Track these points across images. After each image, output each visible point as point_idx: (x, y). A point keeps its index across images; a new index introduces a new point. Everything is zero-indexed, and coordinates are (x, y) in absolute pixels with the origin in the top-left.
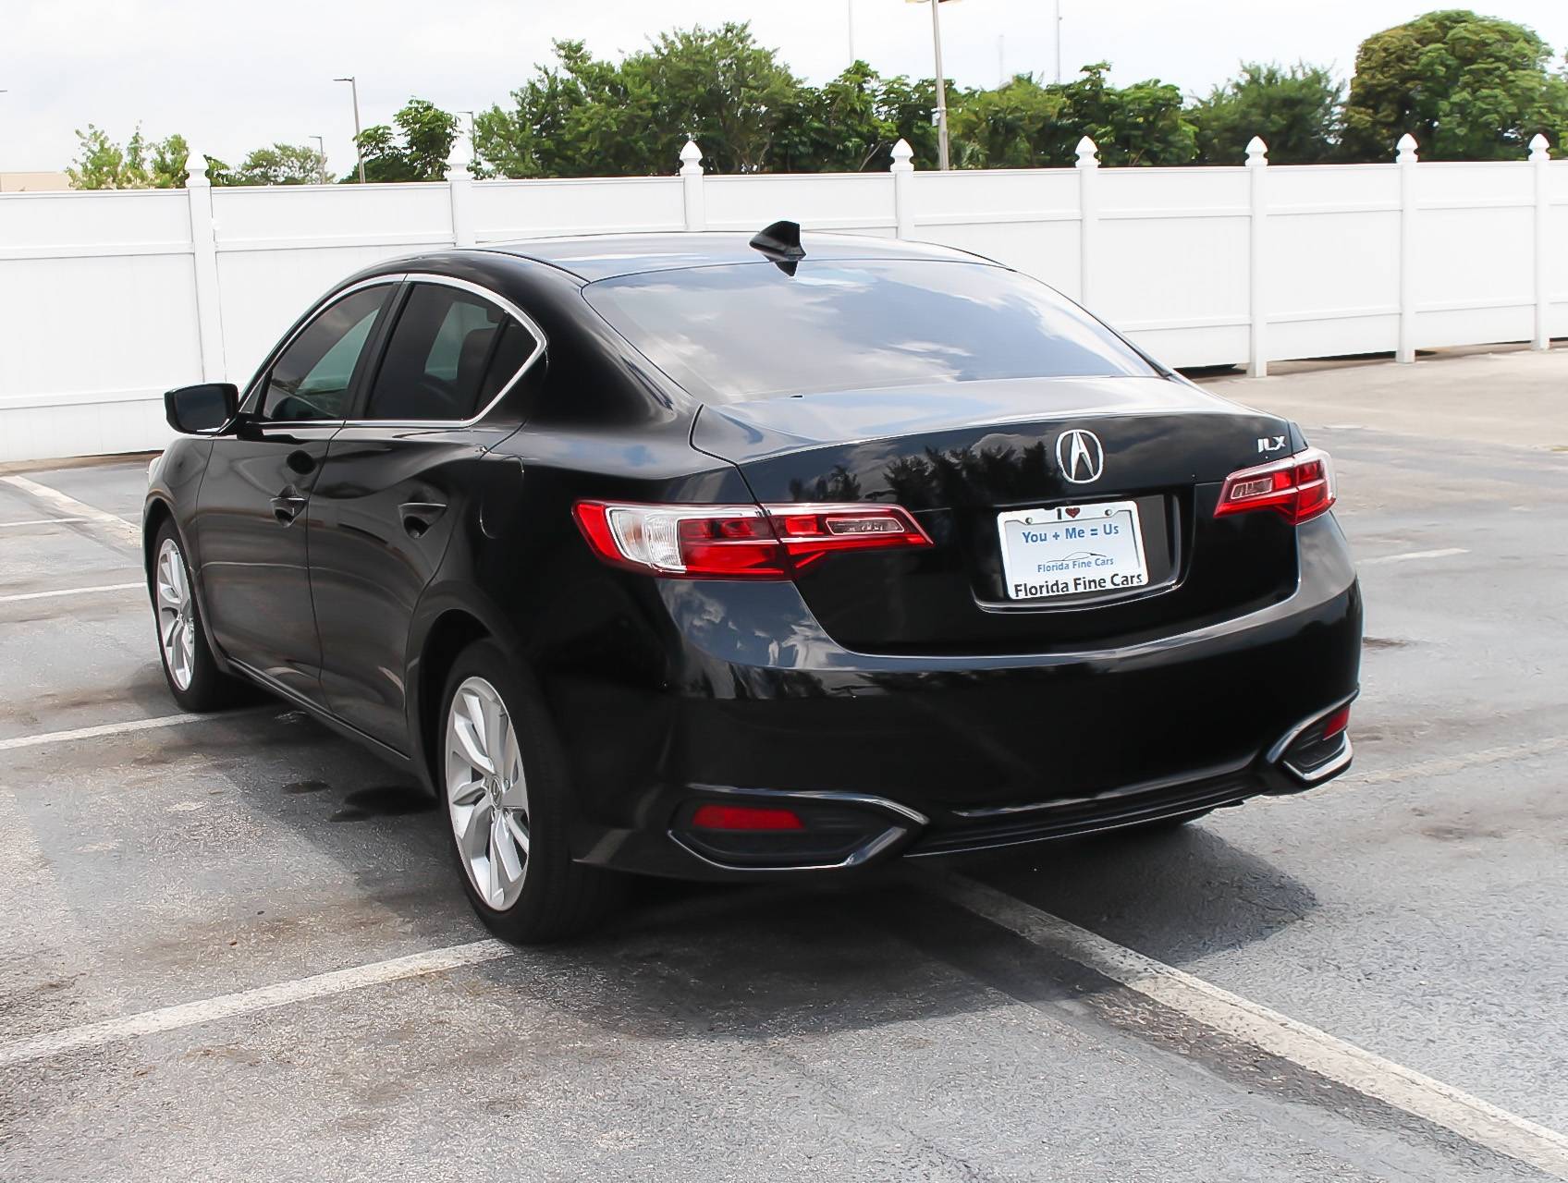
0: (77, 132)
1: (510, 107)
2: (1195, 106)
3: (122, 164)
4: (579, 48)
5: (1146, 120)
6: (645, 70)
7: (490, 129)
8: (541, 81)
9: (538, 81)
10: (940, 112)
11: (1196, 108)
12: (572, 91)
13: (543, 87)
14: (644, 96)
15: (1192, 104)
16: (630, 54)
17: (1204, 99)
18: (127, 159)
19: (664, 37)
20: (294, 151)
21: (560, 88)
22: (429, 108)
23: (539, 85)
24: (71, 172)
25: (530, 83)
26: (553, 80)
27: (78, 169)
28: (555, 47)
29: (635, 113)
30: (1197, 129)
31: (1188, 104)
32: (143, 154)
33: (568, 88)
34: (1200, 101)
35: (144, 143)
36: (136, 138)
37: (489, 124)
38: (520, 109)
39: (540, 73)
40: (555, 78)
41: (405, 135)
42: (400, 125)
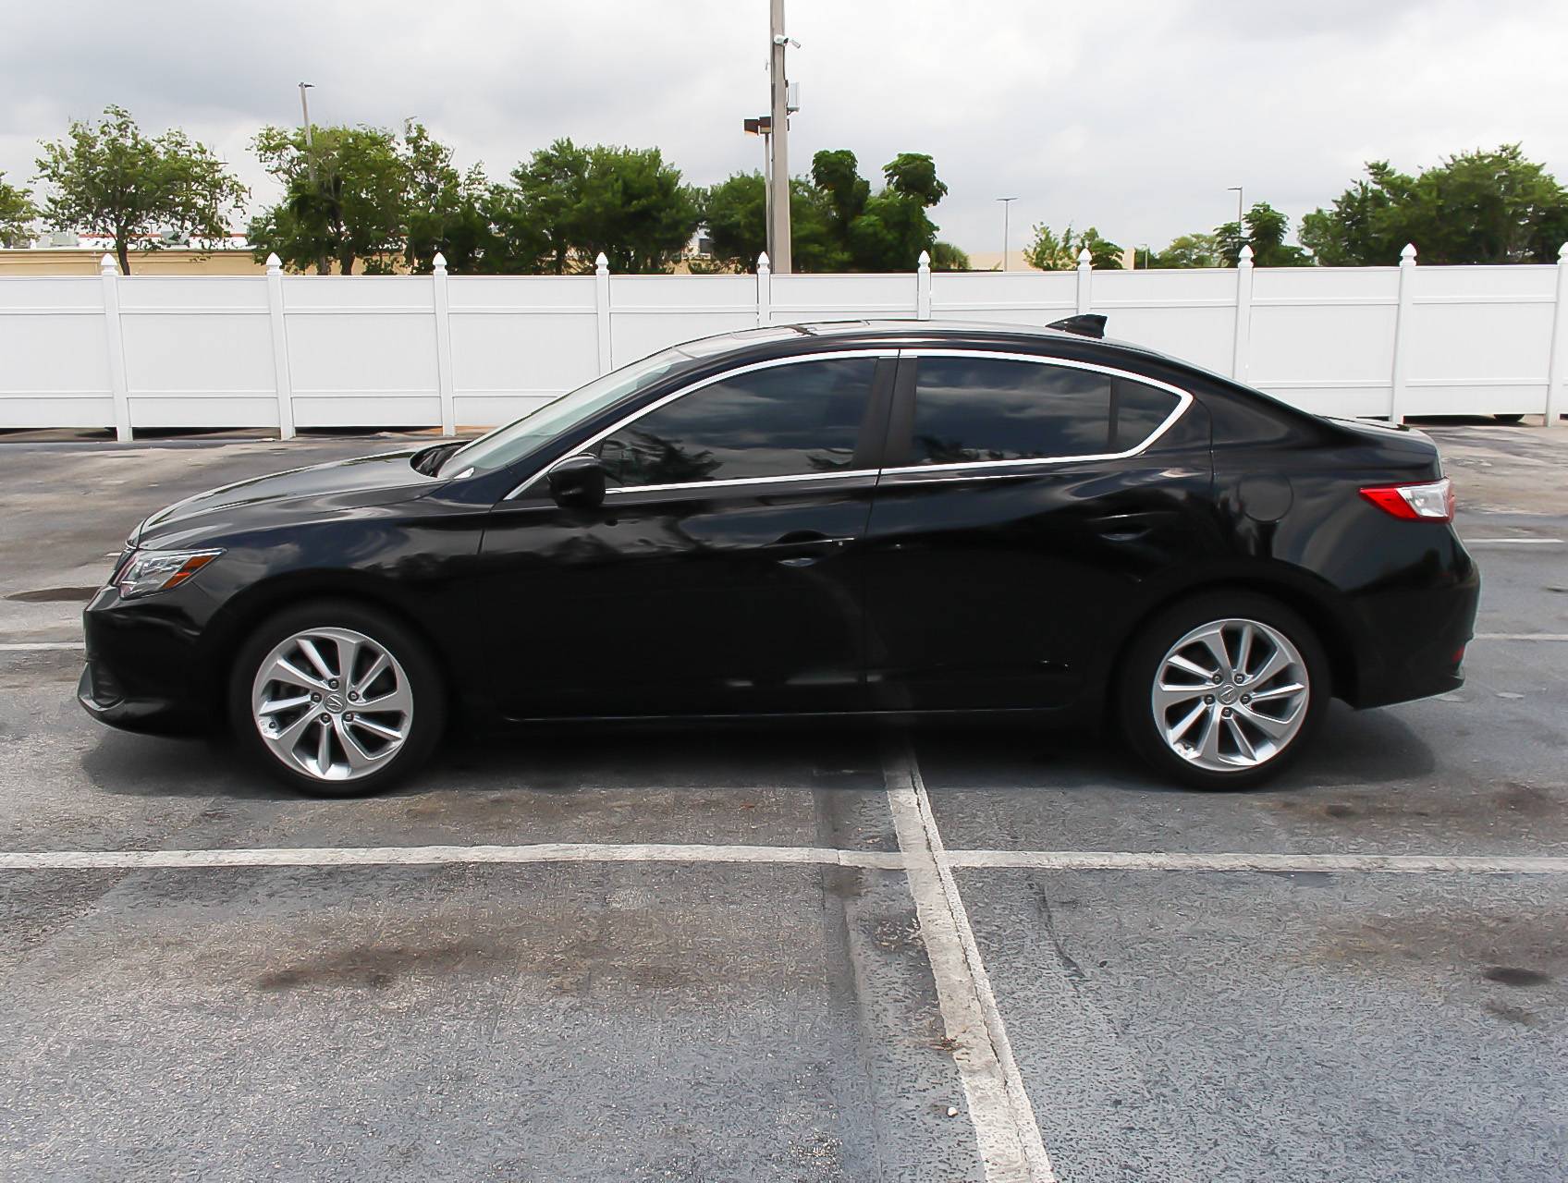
0: (1033, 226)
1: (1330, 209)
3: (1058, 248)
4: (1385, 166)
6: (1437, 183)
7: (1314, 224)
8: (1356, 190)
9: (1354, 190)
12: (1379, 198)
13: (1358, 195)
14: (1431, 201)
16: (1427, 169)
18: (1062, 244)
19: (1452, 157)
20: (1205, 237)
21: (1370, 194)
22: (1267, 210)
23: (1354, 193)
24: (1026, 252)
25: (1346, 192)
26: (1365, 189)
27: (1031, 251)
28: (1367, 167)
29: (1424, 213)
32: (1071, 242)
33: (1376, 195)
35: (1072, 234)
36: (1069, 231)
37: (1313, 221)
38: (1337, 210)
39: (1355, 185)
40: (1367, 188)
41: (1249, 229)
42: (1247, 222)
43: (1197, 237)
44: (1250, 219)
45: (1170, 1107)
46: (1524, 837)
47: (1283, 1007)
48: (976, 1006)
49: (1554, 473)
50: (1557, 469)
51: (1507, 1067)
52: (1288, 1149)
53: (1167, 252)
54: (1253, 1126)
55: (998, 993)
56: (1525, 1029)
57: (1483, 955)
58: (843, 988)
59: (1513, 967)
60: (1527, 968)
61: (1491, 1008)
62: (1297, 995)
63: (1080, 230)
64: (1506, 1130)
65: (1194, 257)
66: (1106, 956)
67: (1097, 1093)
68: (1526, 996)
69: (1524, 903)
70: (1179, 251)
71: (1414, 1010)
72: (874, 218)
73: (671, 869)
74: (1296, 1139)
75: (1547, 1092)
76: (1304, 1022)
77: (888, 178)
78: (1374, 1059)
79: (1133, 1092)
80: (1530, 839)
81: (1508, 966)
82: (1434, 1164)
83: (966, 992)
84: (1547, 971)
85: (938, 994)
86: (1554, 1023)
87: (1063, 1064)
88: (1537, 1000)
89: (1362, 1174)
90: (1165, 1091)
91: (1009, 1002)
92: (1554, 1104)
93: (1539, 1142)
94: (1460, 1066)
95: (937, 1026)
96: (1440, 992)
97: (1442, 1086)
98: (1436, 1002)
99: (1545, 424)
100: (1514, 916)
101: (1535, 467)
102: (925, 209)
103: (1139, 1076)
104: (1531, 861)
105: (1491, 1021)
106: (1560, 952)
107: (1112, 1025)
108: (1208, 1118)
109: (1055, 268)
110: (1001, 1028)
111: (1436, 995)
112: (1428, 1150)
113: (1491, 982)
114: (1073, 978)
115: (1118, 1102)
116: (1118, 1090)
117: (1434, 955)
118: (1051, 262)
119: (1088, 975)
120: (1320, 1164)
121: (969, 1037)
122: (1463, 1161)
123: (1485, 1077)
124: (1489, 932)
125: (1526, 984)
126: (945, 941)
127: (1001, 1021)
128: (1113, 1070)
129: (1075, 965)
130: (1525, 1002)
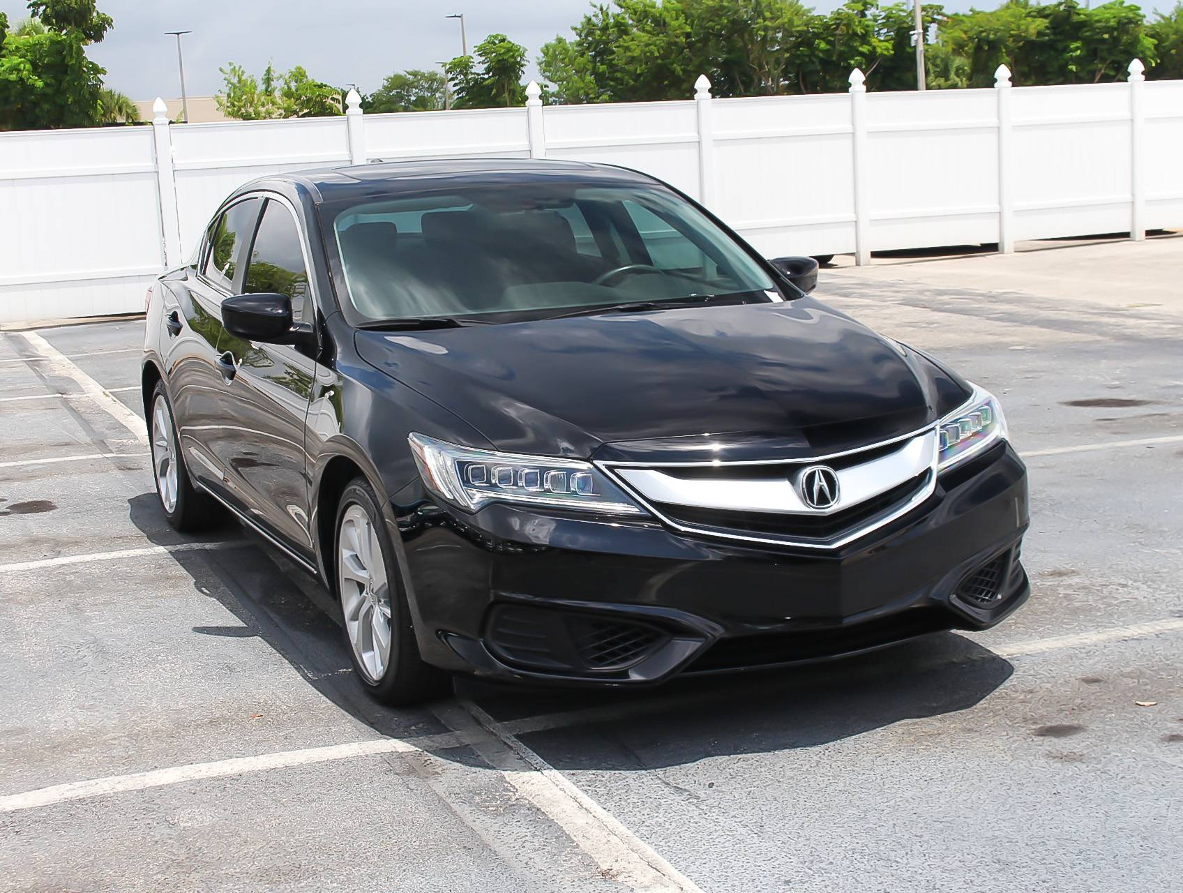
0: (221, 70)
1: (572, 38)
2: (1159, 21)
3: (257, 92)
5: (1111, 36)
7: (553, 59)
8: (597, 15)
9: (594, 16)
10: (917, 34)
11: (1159, 24)
12: (622, 24)
13: (598, 21)
14: (680, 27)
15: (1156, 20)
17: (1167, 15)
18: (261, 87)
21: (611, 20)
22: (503, 40)
23: (594, 19)
24: (217, 100)
25: (586, 17)
27: (224, 99)
29: (672, 40)
30: (1156, 42)
31: (1150, 19)
32: (273, 84)
33: (618, 22)
34: (1163, 17)
35: (274, 75)
36: (268, 71)
37: (555, 51)
38: (578, 39)
39: (595, 9)
40: (607, 14)
41: (483, 63)
42: (480, 55)
43: (415, 74)
44: (483, 51)
45: (834, 875)
46: (1013, 627)
47: (886, 787)
48: (614, 839)
49: (888, 311)
50: (888, 307)
51: (1084, 794)
52: (945, 883)
53: (380, 94)
54: (909, 874)
55: (630, 825)
56: (1084, 766)
57: (1025, 720)
58: (478, 848)
59: (1053, 725)
60: (1064, 723)
61: (1049, 755)
62: (891, 776)
63: (282, 70)
64: (1104, 836)
65: (413, 98)
66: (709, 779)
67: (766, 878)
68: (1074, 743)
69: (1038, 677)
70: (394, 92)
71: (992, 768)
72: (16, 60)
73: (222, 783)
74: (948, 875)
75: (1122, 805)
76: (908, 794)
77: (32, 9)
78: (979, 808)
79: (796, 872)
80: (1019, 628)
81: (1049, 724)
82: (1063, 869)
83: (598, 831)
84: (1081, 722)
85: (573, 837)
86: (1105, 758)
87: (723, 865)
88: (1084, 744)
89: (1011, 887)
90: (822, 865)
91: (644, 830)
92: (1131, 812)
93: (1133, 839)
94: (1048, 801)
95: (588, 862)
96: (1005, 752)
97: (1041, 817)
98: (1006, 760)
99: (858, 264)
100: (1035, 688)
101: (867, 306)
102: (84, 47)
103: (794, 859)
104: (1028, 644)
105: (1055, 765)
106: (1085, 707)
107: (747, 828)
108: (869, 877)
109: (258, 116)
110: (650, 851)
111: (1003, 755)
112: (1053, 861)
113: (1042, 738)
114: (691, 800)
115: (787, 882)
116: (783, 873)
117: (987, 727)
118: (251, 110)
119: (703, 796)
120: (976, 887)
121: (624, 864)
122: (1083, 862)
123: (1070, 804)
124: (1021, 702)
125: (1069, 735)
126: (550, 796)
127: (646, 846)
128: (770, 860)
129: (686, 790)
130: (1075, 748)
